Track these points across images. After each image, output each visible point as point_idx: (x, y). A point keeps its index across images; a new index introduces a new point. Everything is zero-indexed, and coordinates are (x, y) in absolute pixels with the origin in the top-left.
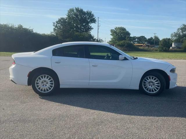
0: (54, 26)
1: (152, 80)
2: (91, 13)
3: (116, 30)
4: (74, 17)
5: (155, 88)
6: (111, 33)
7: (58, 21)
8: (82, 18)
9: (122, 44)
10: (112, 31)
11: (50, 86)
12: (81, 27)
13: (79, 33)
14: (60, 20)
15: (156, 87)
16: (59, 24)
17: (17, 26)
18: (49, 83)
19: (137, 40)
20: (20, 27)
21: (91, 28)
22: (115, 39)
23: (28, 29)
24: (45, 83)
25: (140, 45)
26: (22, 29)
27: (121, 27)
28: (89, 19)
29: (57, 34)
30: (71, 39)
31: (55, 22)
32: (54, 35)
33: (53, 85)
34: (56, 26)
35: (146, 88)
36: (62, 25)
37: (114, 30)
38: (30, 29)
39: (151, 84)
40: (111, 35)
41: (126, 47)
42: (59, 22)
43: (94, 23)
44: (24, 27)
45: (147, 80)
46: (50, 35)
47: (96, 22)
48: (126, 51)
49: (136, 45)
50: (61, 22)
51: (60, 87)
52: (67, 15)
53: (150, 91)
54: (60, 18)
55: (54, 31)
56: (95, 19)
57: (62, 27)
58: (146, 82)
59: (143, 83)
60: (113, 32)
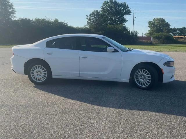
0: (88, 19)
1: (143, 73)
2: (126, 4)
3: (154, 21)
4: (109, 9)
5: (146, 82)
6: (149, 25)
7: (91, 14)
8: (116, 10)
9: (159, 36)
10: (150, 22)
11: (44, 76)
12: (115, 19)
13: (113, 26)
14: (93, 13)
15: (147, 80)
16: (92, 17)
17: (53, 20)
18: (43, 73)
19: (178, 32)
20: (56, 21)
21: (125, 21)
22: (153, 31)
23: (63, 23)
24: (39, 73)
25: (180, 38)
26: (57, 23)
27: (161, 18)
28: (123, 10)
29: (90, 27)
30: (104, 31)
31: (88, 15)
32: (88, 28)
33: (46, 75)
34: (89, 19)
35: (138, 81)
36: (95, 18)
37: (152, 22)
38: (65, 22)
39: (143, 77)
40: (149, 26)
41: (164, 39)
42: (93, 15)
43: (129, 14)
44: (59, 21)
45: (139, 73)
46: (83, 28)
47: (131, 14)
48: (164, 44)
49: (176, 38)
50: (95, 15)
51: (53, 78)
52: (102, 7)
53: (142, 84)
54: (93, 11)
55: (88, 24)
56: (130, 10)
57: (95, 20)
58: (138, 75)
59: (135, 76)
60: (151, 24)
